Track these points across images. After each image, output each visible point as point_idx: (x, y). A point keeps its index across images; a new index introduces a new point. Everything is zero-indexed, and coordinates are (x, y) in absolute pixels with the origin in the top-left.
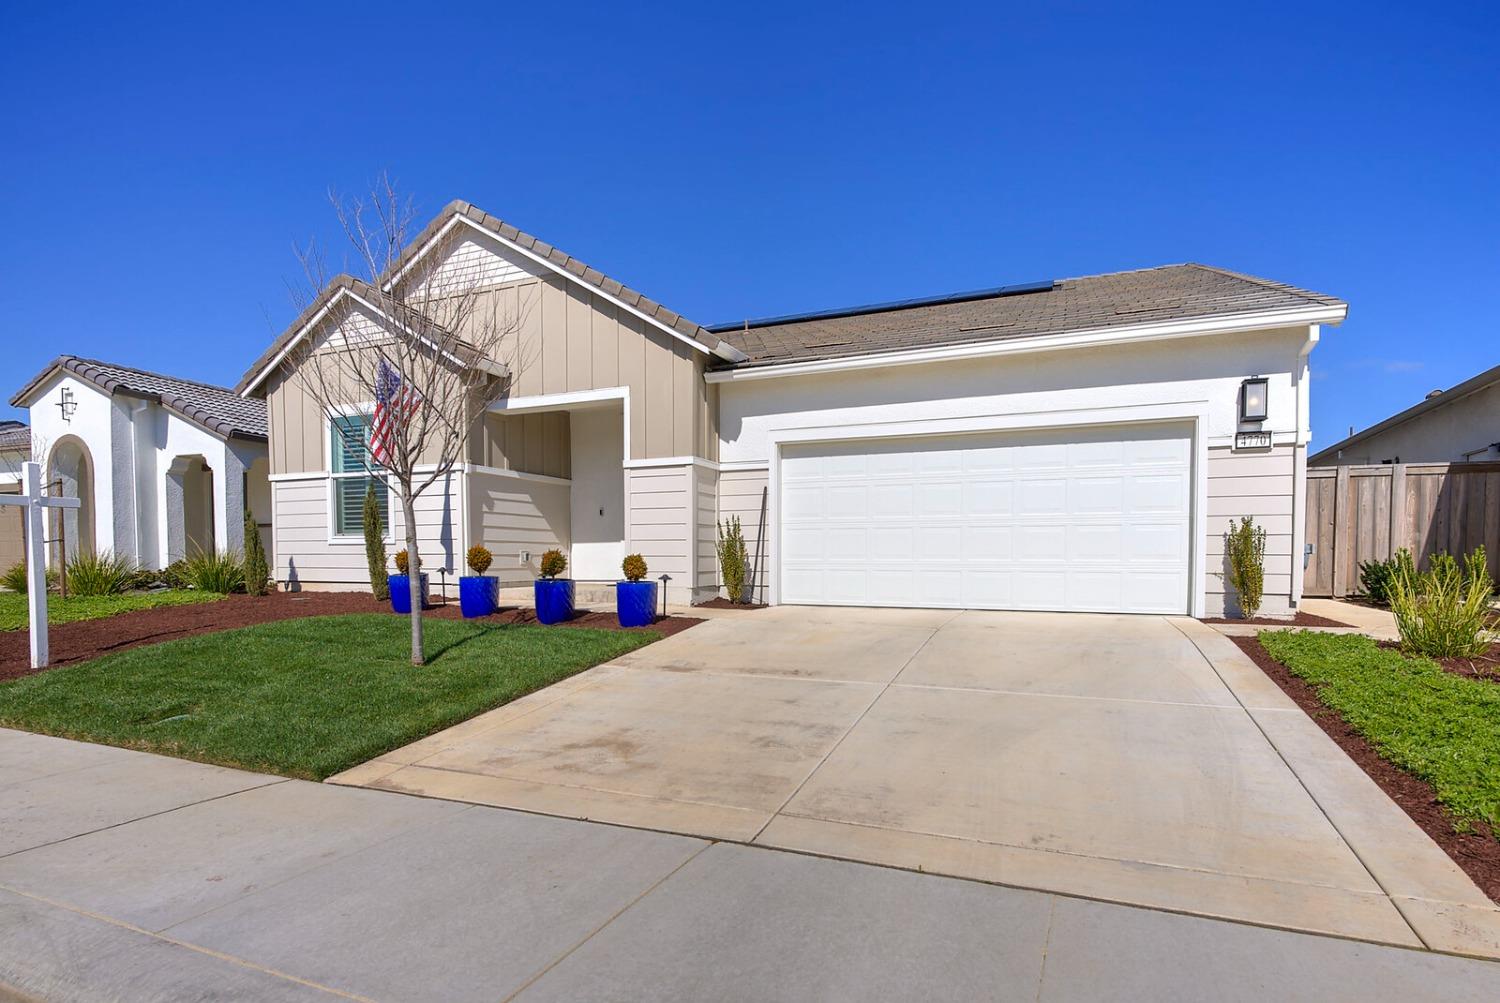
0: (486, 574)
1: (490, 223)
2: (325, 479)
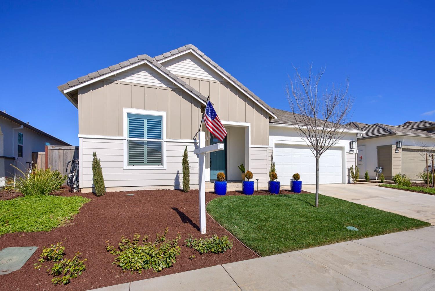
0: (250, 180)
1: (206, 59)
2: (123, 140)
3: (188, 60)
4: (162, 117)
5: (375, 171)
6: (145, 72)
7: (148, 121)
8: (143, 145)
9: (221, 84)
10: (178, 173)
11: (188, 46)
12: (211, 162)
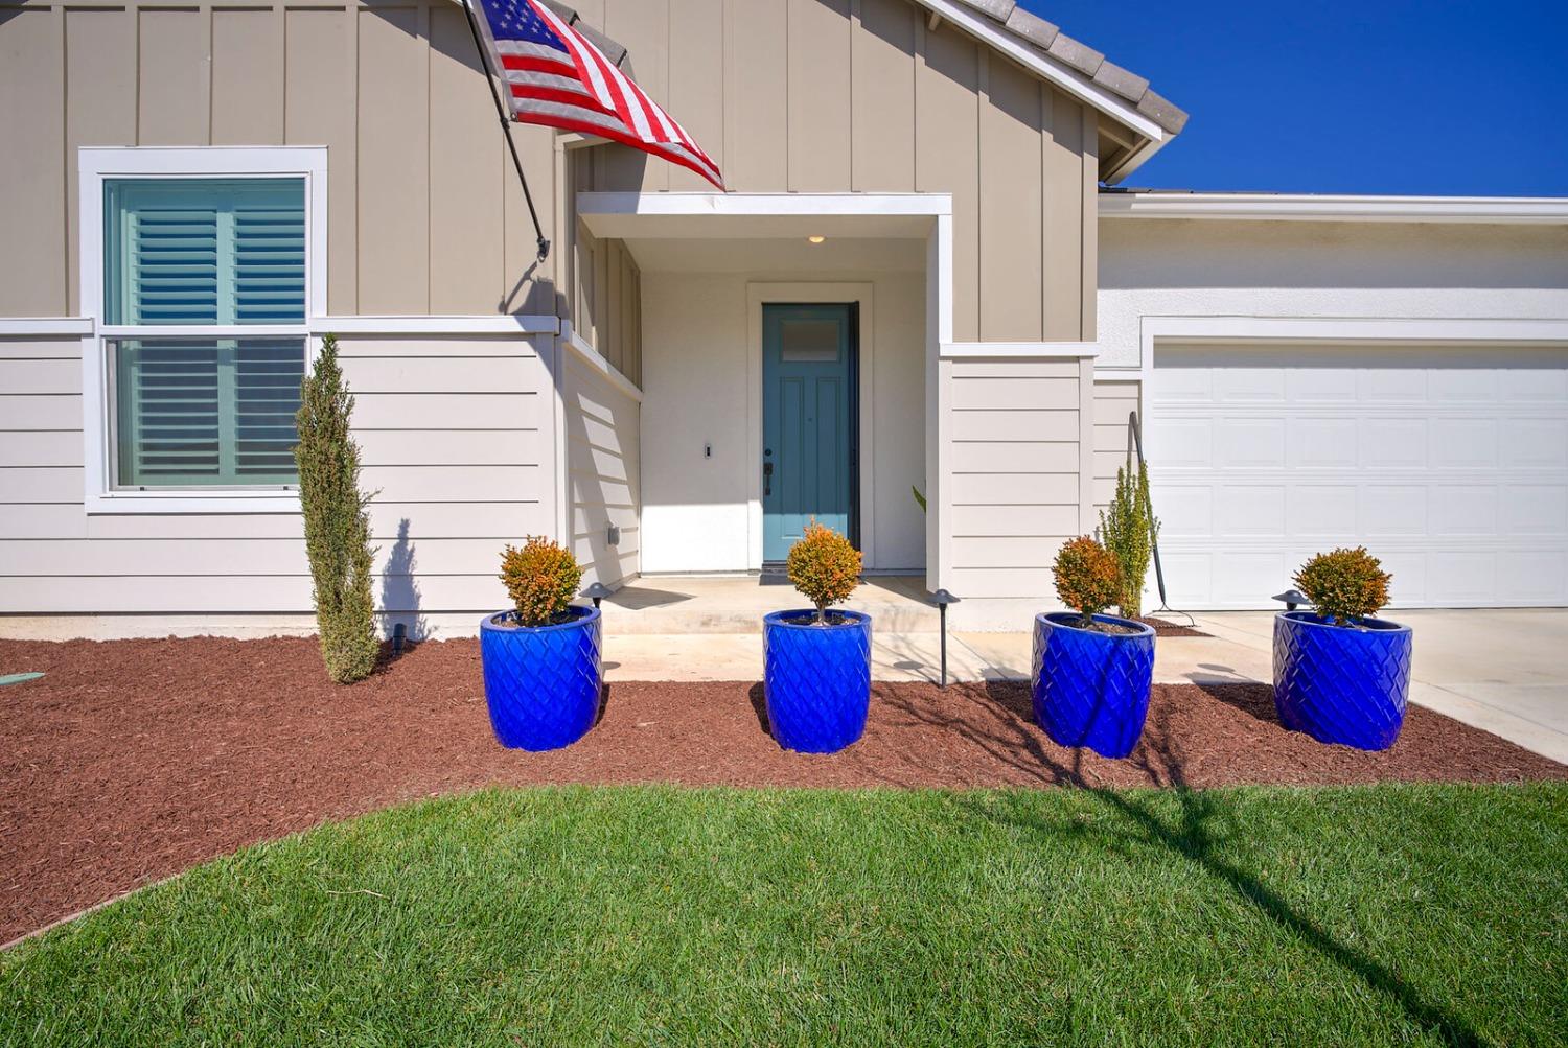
4: (299, 183)
7: (238, 223)
8: (217, 368)
10: (403, 538)
12: (768, 469)
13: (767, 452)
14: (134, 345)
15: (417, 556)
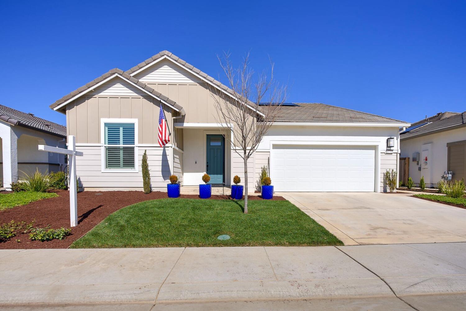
1: (181, 62)
2: (100, 146)
3: (165, 66)
4: (134, 124)
5: (443, 177)
6: (119, 84)
7: (123, 129)
8: (120, 151)
9: (200, 86)
11: (162, 53)
12: (207, 166)
13: (207, 163)
14: (107, 147)
15: (151, 179)
